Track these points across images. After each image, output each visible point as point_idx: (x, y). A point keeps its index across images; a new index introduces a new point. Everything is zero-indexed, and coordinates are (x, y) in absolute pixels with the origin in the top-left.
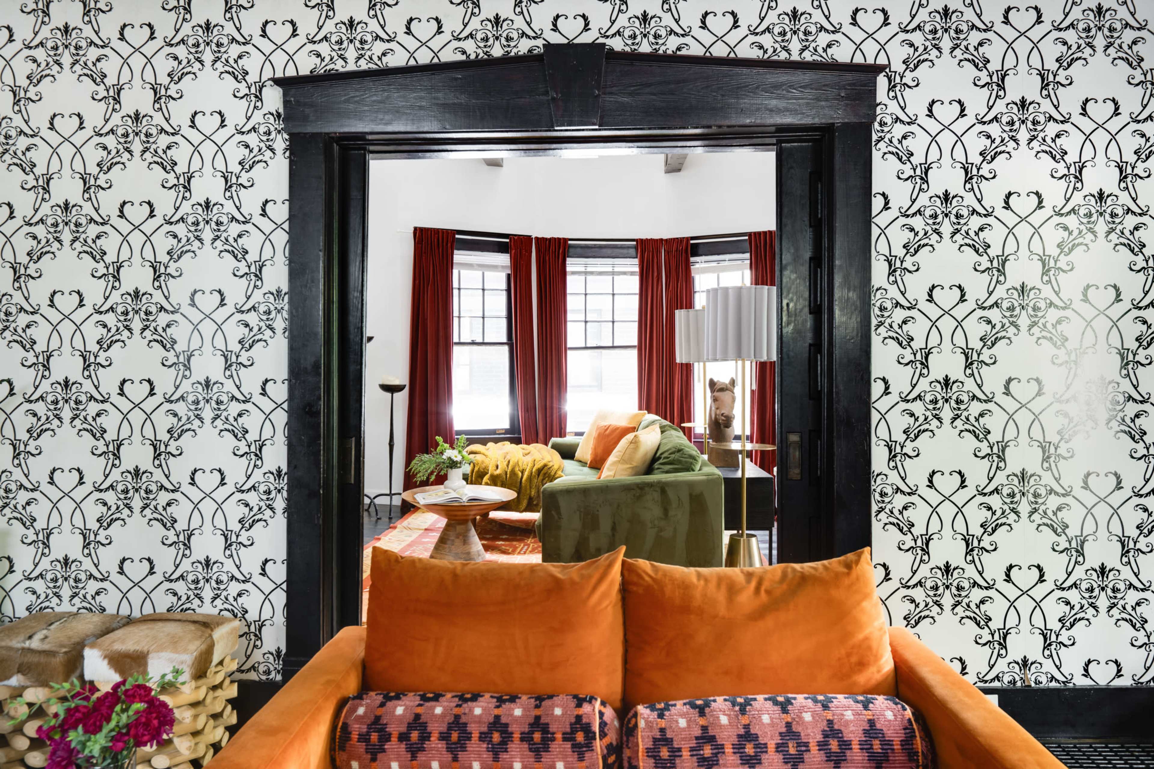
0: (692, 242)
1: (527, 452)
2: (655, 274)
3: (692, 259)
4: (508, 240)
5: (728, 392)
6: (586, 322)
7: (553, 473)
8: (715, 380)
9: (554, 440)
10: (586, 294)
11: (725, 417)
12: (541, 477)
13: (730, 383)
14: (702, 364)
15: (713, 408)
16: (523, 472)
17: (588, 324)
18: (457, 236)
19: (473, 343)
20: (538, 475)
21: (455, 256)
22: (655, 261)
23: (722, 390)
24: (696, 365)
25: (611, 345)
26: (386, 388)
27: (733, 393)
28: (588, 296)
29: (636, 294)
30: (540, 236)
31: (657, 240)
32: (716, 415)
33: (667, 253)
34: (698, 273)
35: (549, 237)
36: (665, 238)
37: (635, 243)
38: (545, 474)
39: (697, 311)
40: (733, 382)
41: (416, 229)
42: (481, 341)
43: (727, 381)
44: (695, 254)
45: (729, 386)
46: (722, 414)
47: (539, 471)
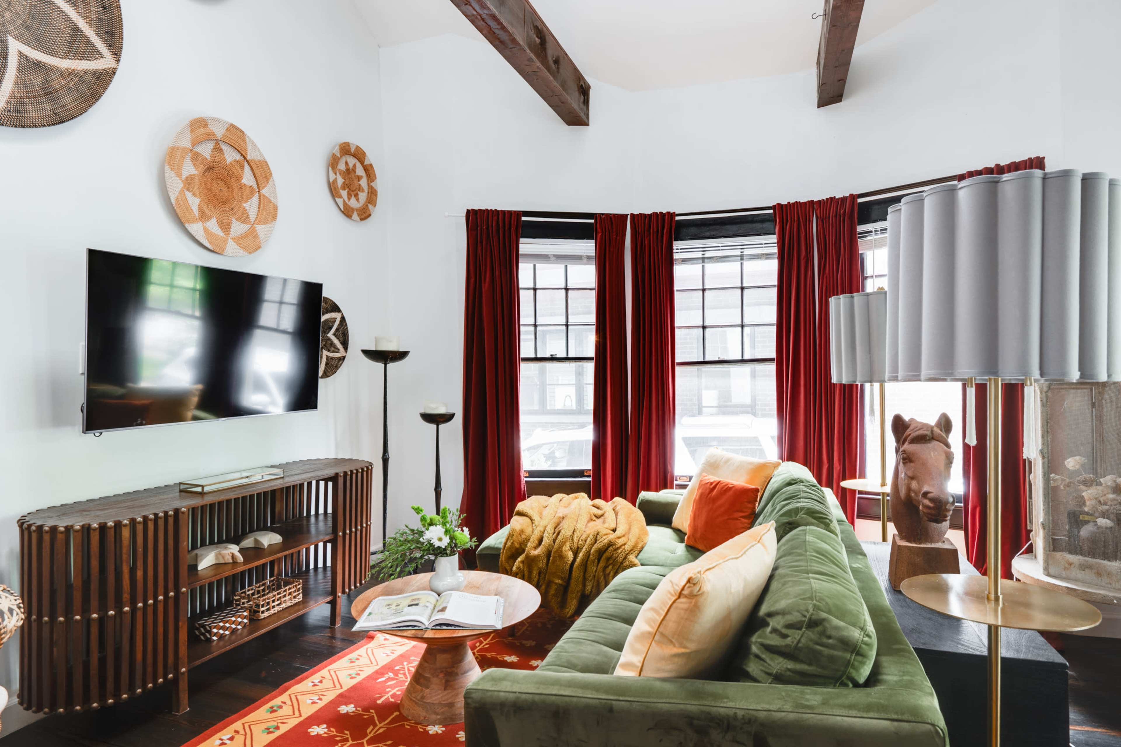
0: (860, 200)
1: (599, 512)
2: (803, 253)
3: (860, 228)
4: (592, 221)
5: (935, 443)
6: (704, 327)
7: (620, 559)
8: (906, 418)
9: (644, 495)
10: (704, 290)
11: (932, 500)
12: (602, 564)
13: (939, 424)
14: (877, 386)
15: (902, 475)
16: (576, 554)
17: (707, 330)
18: (524, 219)
19: (553, 359)
20: (599, 560)
21: (521, 246)
22: (802, 235)
23: (921, 439)
24: (867, 386)
25: (739, 358)
26: (429, 418)
27: (948, 446)
28: (707, 293)
29: (773, 286)
30: (636, 212)
31: (805, 203)
32: (909, 489)
33: (821, 221)
34: (870, 248)
35: (648, 212)
36: (816, 199)
37: (771, 211)
38: (608, 559)
39: (868, 295)
40: (946, 424)
41: (468, 211)
42: (564, 355)
43: (932, 420)
44: (865, 220)
45: (937, 430)
46: (925, 495)
47: (601, 552)
